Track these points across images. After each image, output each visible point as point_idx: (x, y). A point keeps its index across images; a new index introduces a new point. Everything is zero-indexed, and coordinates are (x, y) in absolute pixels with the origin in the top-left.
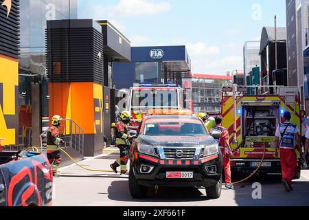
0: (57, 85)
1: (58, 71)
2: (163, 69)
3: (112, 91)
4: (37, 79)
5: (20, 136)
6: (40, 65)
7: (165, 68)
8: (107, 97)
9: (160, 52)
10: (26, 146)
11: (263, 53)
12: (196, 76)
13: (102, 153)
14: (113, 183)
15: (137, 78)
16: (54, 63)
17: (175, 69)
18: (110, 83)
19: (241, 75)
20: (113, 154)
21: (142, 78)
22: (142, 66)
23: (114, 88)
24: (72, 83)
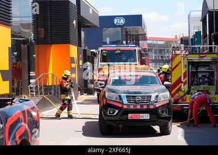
0: (42, 47)
1: (42, 35)
2: (124, 33)
3: (85, 51)
4: (25, 42)
5: (13, 87)
6: (27, 31)
7: (126, 32)
8: (81, 56)
9: (122, 20)
10: (18, 95)
11: (204, 20)
12: (151, 39)
13: (77, 100)
14: (86, 123)
15: (104, 41)
16: (39, 29)
17: (135, 33)
18: (83, 45)
19: (186, 37)
20: (86, 100)
21: (108, 40)
22: (108, 31)
23: (86, 48)
24: (53, 45)
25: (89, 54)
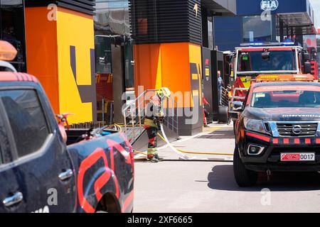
0: (143, 47)
1: (144, 29)
2: (278, 24)
3: (213, 53)
4: (118, 41)
5: (99, 112)
6: (120, 22)
7: (281, 23)
8: (207, 61)
10: (107, 123)
13: (201, 131)
14: (215, 168)
15: (245, 37)
16: (139, 20)
17: (294, 23)
18: (211, 43)
20: (216, 132)
21: (251, 35)
22: (251, 21)
23: (216, 49)
24: (162, 44)
25: (220, 58)
